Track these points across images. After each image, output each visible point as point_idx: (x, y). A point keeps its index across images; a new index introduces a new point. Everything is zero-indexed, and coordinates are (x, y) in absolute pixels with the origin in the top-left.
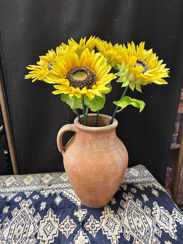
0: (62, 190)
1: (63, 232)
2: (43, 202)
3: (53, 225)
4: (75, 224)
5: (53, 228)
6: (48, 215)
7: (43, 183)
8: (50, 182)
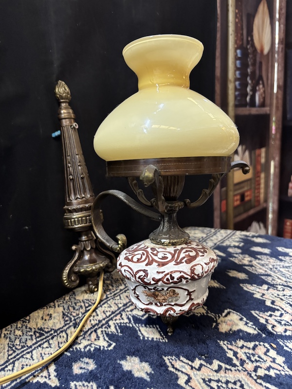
0: (124, 314)
1: (267, 372)
2: (123, 362)
3: (227, 382)
4: (257, 343)
5: (239, 384)
6: (182, 372)
7: (48, 332)
8: (67, 319)
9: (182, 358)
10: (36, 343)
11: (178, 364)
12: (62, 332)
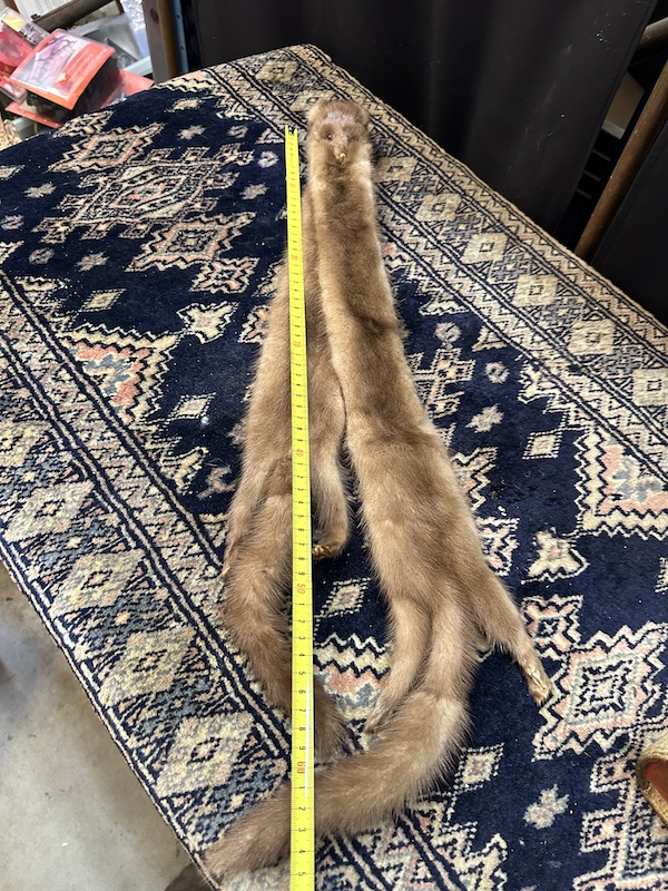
2: (495, 408)
4: (510, 565)
6: (472, 459)
7: (564, 341)
8: (588, 358)
9: (491, 466)
10: (542, 329)
11: (483, 460)
12: (561, 353)
